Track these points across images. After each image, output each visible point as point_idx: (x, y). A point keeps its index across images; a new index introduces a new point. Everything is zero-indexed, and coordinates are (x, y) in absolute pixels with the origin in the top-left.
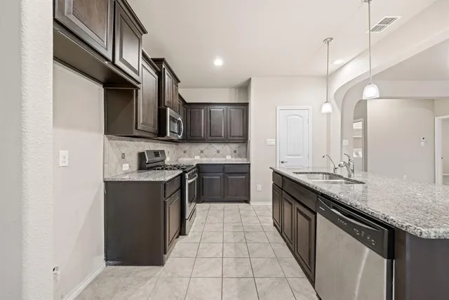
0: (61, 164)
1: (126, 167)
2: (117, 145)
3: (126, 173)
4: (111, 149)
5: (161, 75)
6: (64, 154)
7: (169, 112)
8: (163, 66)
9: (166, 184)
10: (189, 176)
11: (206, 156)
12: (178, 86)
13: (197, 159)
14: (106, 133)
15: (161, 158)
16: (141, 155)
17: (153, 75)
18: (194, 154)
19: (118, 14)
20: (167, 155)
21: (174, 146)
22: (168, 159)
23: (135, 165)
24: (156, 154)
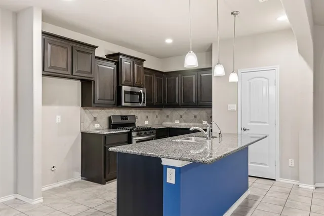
0: (57, 122)
1: (97, 126)
2: (90, 112)
3: (98, 129)
4: (86, 115)
5: (118, 64)
6: (58, 117)
7: (124, 88)
8: (120, 57)
9: (105, 136)
10: (139, 135)
11: (185, 121)
12: (142, 64)
13: (177, 124)
14: (82, 106)
15: (129, 121)
16: (110, 118)
17: (111, 67)
18: (174, 119)
19: (74, 51)
20: (145, 119)
21: (157, 111)
22: (147, 122)
23: (106, 125)
24: (124, 118)
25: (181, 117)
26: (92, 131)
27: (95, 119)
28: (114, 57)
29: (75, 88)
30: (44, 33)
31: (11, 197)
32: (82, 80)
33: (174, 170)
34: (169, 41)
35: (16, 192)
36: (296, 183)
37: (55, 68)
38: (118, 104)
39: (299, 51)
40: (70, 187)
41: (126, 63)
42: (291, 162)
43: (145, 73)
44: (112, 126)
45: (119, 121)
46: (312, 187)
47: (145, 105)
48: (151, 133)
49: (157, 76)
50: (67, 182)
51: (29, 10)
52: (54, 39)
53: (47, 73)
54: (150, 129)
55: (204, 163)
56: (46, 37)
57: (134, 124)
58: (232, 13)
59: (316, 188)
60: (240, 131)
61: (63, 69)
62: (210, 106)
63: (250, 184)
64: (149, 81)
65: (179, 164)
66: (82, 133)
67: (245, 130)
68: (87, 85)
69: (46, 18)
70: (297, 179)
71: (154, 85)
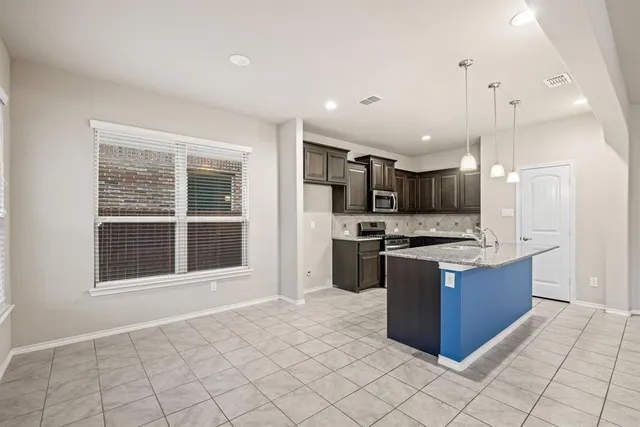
0: (312, 228)
2: (340, 218)
3: (348, 236)
4: (337, 222)
5: (369, 167)
6: (313, 223)
7: (375, 193)
8: (371, 159)
9: (359, 243)
10: (392, 244)
11: (443, 229)
12: (393, 165)
13: (433, 232)
14: (334, 212)
15: (379, 228)
16: (359, 225)
17: (361, 170)
18: (429, 226)
19: (330, 157)
20: (395, 226)
21: (408, 218)
22: (396, 230)
23: (355, 232)
24: (373, 225)
25: (438, 224)
26: (345, 238)
27: (345, 226)
28: (364, 160)
29: (326, 193)
30: (304, 142)
31: (276, 298)
32: (332, 186)
33: (453, 275)
34: (426, 138)
35: (280, 294)
36: (601, 307)
37: (313, 175)
38: (369, 210)
39: (606, 140)
40: (324, 292)
41: (376, 166)
42: (594, 281)
43: (396, 175)
44: (362, 233)
45: (369, 228)
46: (626, 314)
47: (396, 210)
48: (405, 242)
49: (409, 177)
50: (320, 288)
51: (292, 122)
52: (321, 149)
53: (308, 181)
54: (403, 237)
55: (489, 267)
56: (308, 146)
57: (383, 232)
58: (511, 103)
59: (632, 315)
60: (518, 241)
61: (320, 176)
62: (478, 212)
63: (533, 304)
64: (400, 184)
65: (460, 268)
66: (333, 240)
67: (526, 240)
68: (338, 191)
69: (307, 127)
70: (603, 302)
71: (406, 188)
